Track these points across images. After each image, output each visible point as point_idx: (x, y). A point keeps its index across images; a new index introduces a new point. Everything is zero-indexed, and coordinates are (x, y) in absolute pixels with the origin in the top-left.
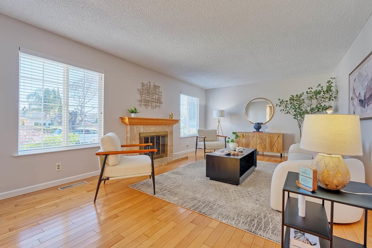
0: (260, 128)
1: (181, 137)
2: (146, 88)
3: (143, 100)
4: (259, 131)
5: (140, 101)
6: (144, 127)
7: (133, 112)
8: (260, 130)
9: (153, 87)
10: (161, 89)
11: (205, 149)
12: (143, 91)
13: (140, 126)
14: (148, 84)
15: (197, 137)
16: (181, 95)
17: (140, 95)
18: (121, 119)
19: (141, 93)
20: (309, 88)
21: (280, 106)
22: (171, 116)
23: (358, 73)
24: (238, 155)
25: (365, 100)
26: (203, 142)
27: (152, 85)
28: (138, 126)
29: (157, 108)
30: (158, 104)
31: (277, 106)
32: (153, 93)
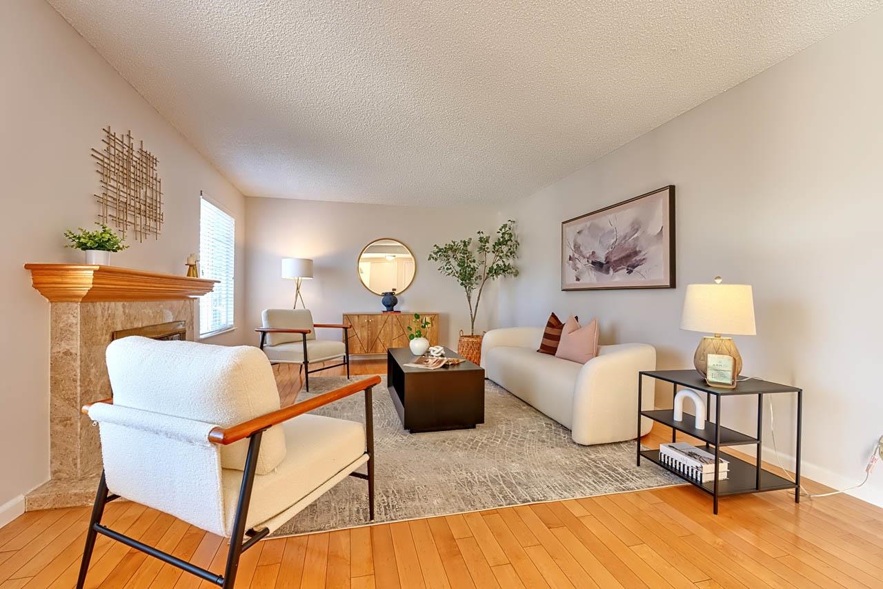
0: (395, 302)
1: (202, 337)
2: (121, 154)
3: (109, 199)
4: (392, 310)
5: (102, 201)
6: (124, 307)
7: (101, 246)
8: (395, 308)
9: (138, 156)
10: (160, 171)
11: (306, 362)
12: (113, 164)
13: (113, 304)
14: (126, 141)
15: (264, 333)
16: (203, 201)
17: (99, 177)
18: (29, 272)
19: (105, 173)
20: (479, 233)
21: (436, 260)
22: (193, 267)
23: (588, 224)
24: (458, 364)
25: (608, 263)
26: (302, 345)
27: (136, 147)
28: (107, 304)
29: (150, 237)
30: (152, 224)
31: (429, 259)
32: (138, 179)
